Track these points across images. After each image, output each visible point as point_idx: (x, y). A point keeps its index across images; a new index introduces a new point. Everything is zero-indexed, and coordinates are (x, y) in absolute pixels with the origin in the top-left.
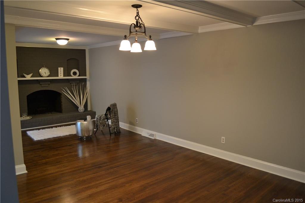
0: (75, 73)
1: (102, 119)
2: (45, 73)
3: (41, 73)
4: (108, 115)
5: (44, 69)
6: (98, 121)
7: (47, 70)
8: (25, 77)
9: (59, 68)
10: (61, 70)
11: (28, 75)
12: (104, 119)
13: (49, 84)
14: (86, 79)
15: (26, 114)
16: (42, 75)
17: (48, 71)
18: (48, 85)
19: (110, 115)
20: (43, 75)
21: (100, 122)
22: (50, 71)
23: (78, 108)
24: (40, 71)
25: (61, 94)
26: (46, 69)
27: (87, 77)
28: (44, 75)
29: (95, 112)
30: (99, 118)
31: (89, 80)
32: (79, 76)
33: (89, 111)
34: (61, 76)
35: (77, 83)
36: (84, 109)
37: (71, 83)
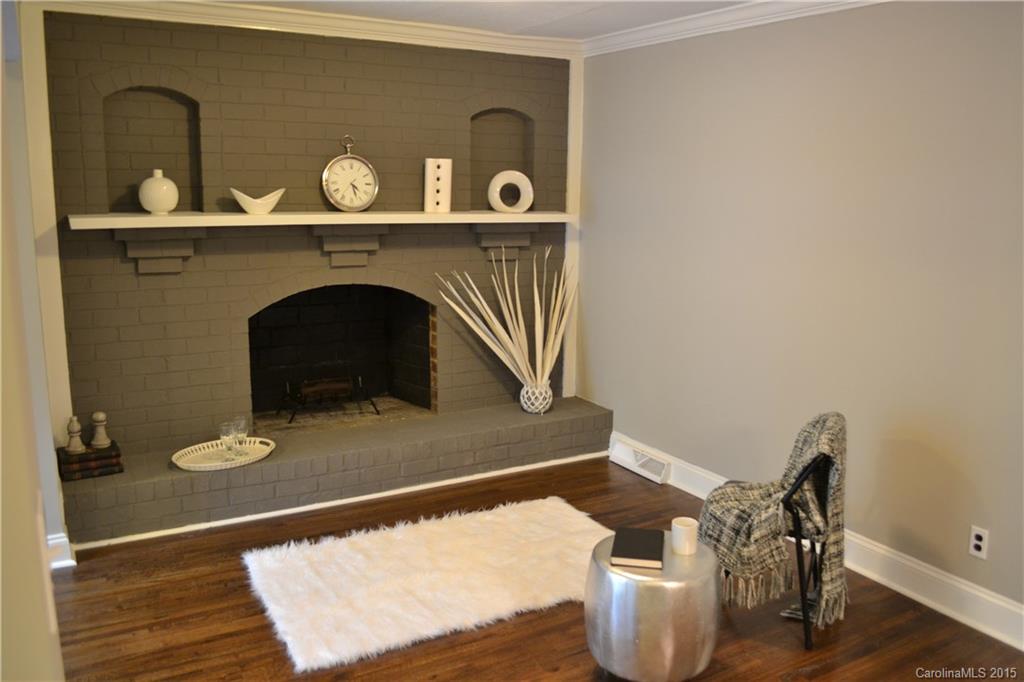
0: (511, 194)
1: (756, 535)
2: (354, 186)
3: (333, 188)
4: (807, 511)
5: (346, 163)
6: (724, 539)
7: (364, 170)
8: (240, 210)
9: (431, 163)
10: (439, 173)
11: (255, 197)
12: (775, 535)
13: (370, 253)
14: (563, 225)
15: (243, 423)
16: (338, 197)
17: (370, 179)
18: (366, 255)
19: (824, 514)
20: (343, 197)
21: (745, 552)
22: (382, 177)
23: (521, 386)
24: (325, 175)
25: (434, 308)
26: (357, 164)
27: (570, 217)
28: (347, 202)
29: (610, 413)
30: (731, 520)
31: (581, 235)
32: (531, 209)
33: (568, 400)
34: (438, 209)
35: (520, 248)
36: (550, 393)
37: (485, 249)
